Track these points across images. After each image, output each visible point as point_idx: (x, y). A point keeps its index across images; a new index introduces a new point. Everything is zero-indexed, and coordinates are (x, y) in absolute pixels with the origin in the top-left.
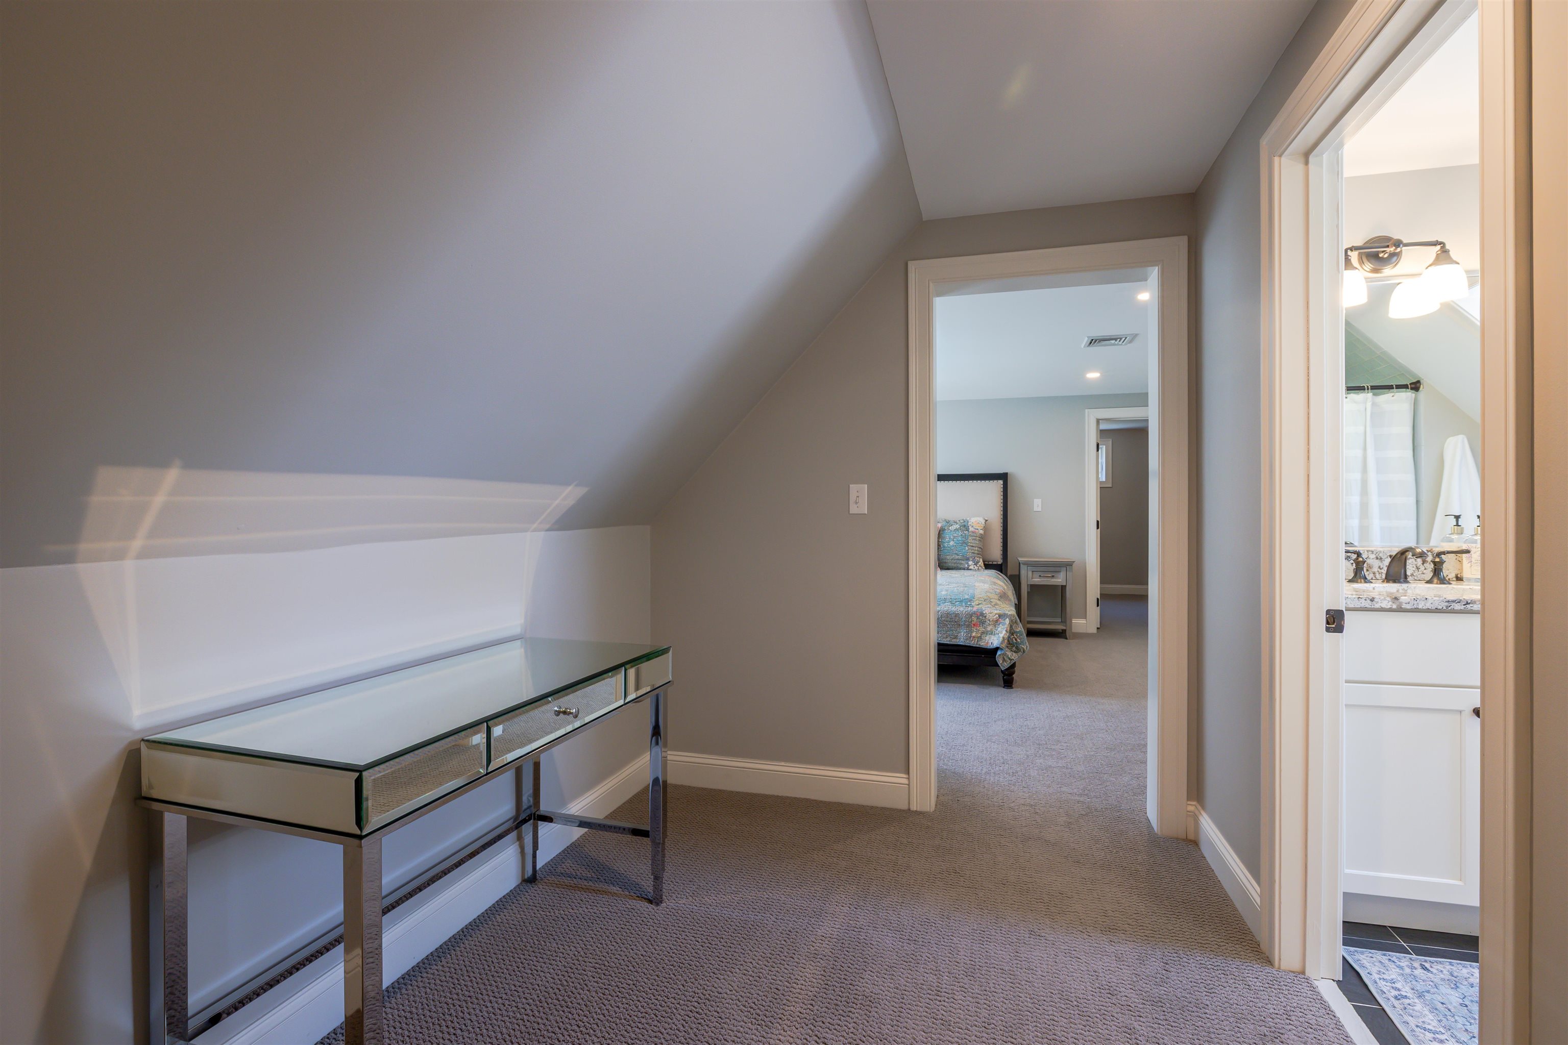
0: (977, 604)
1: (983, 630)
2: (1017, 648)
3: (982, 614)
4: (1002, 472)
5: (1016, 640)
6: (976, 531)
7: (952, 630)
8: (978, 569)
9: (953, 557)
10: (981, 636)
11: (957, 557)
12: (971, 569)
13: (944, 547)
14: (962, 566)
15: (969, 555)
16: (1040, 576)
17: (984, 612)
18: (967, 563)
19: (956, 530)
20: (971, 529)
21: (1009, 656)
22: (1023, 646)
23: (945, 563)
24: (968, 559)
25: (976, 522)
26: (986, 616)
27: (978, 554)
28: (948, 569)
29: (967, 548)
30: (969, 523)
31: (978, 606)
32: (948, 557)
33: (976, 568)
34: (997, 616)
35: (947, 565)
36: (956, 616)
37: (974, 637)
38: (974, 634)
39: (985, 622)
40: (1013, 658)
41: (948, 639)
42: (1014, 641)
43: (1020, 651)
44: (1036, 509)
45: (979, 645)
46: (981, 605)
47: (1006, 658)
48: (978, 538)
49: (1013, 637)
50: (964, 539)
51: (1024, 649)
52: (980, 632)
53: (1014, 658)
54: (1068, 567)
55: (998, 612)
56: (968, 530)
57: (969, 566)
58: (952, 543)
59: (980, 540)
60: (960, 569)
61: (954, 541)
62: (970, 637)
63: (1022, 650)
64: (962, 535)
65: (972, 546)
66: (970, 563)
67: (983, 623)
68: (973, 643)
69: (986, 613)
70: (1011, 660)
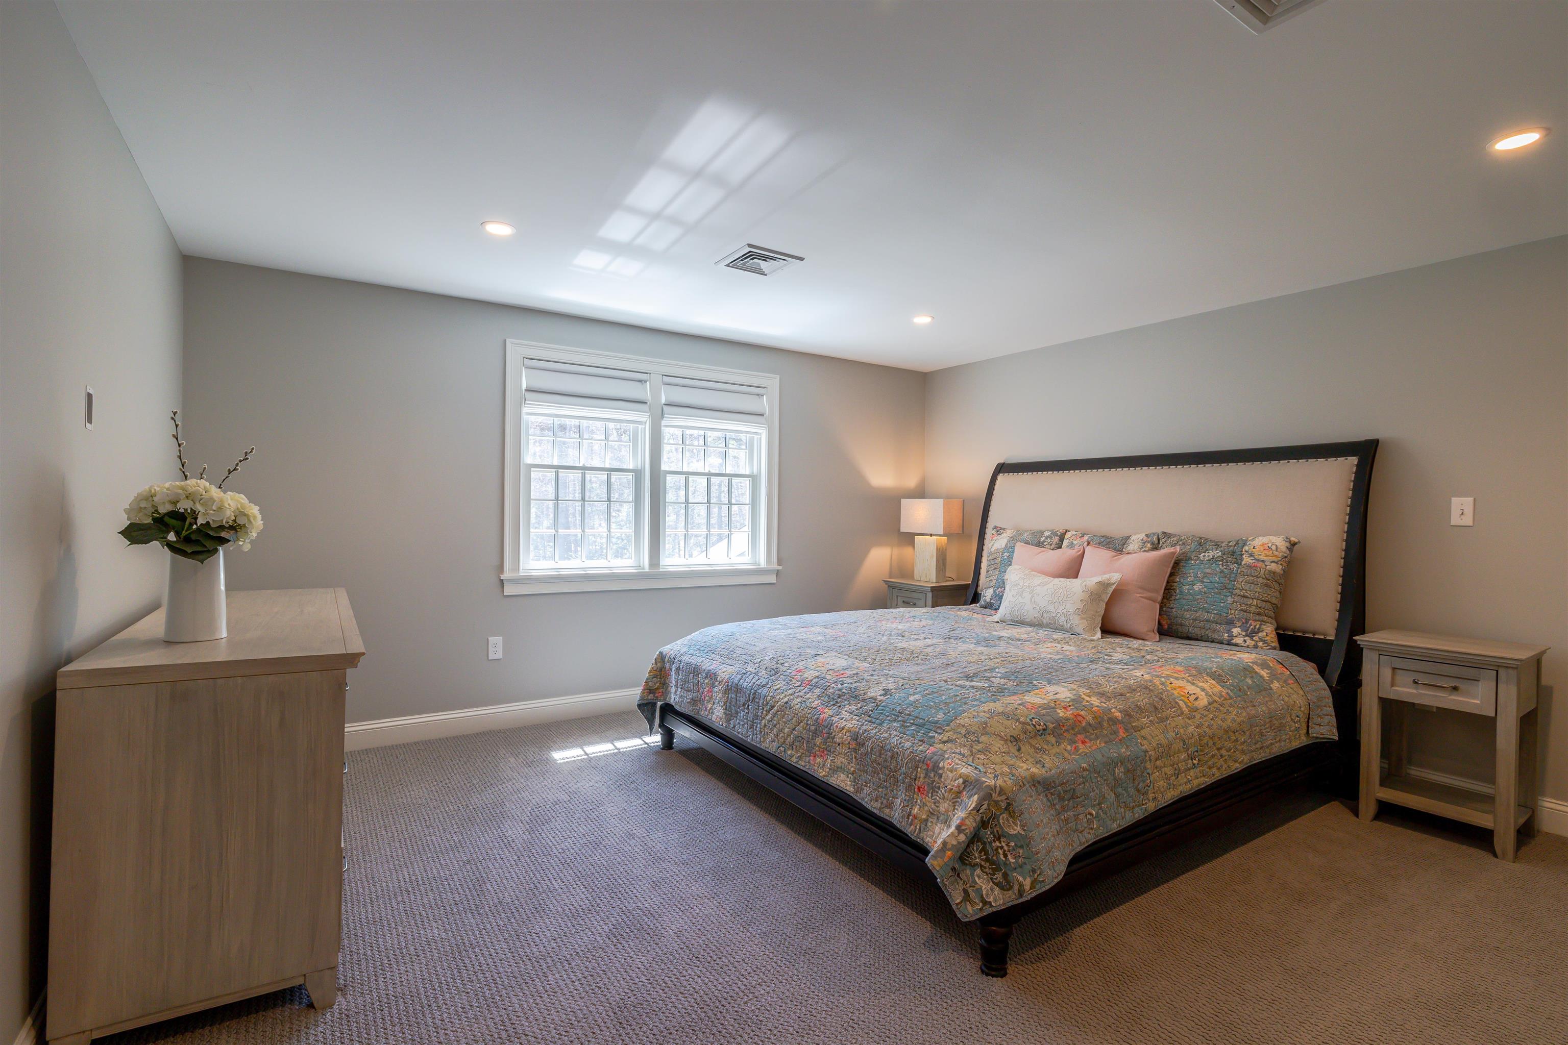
0: (945, 739)
1: (933, 806)
2: (1005, 875)
3: (936, 768)
4: (1363, 440)
5: (1005, 856)
6: (1259, 564)
7: (886, 788)
8: (1256, 647)
9: (1198, 615)
10: (926, 820)
11: (1206, 616)
12: (1236, 645)
13: (1181, 593)
14: (1215, 636)
15: (1235, 614)
16: (1415, 682)
17: (941, 765)
18: (1229, 631)
19: (1214, 560)
20: (1247, 560)
21: (984, 892)
22: (1020, 878)
23: (1181, 625)
24: (1231, 623)
25: (1263, 545)
26: (941, 776)
27: (1259, 614)
28: (1189, 638)
29: (1230, 600)
30: (1246, 548)
31: (941, 745)
32: (1187, 615)
33: (1249, 642)
34: (961, 780)
35: (1184, 630)
36: (892, 757)
37: (915, 817)
38: (916, 810)
39: (939, 788)
40: (991, 899)
41: (878, 805)
42: (1002, 857)
43: (1011, 888)
44: (1455, 520)
45: (923, 839)
46: (949, 745)
47: (972, 894)
48: (1260, 580)
49: (998, 844)
50: (1225, 580)
51: (1021, 885)
52: (926, 808)
53: (995, 901)
54: (1501, 671)
55: (965, 770)
56: (1238, 561)
57: (1232, 637)
58: (1198, 587)
59: (1266, 585)
60: (1213, 642)
61: (1202, 582)
62: (909, 815)
63: (1016, 887)
64: (1222, 572)
65: (1244, 597)
66: (1236, 631)
67: (934, 789)
68: (910, 830)
69: (944, 767)
70: (985, 903)
